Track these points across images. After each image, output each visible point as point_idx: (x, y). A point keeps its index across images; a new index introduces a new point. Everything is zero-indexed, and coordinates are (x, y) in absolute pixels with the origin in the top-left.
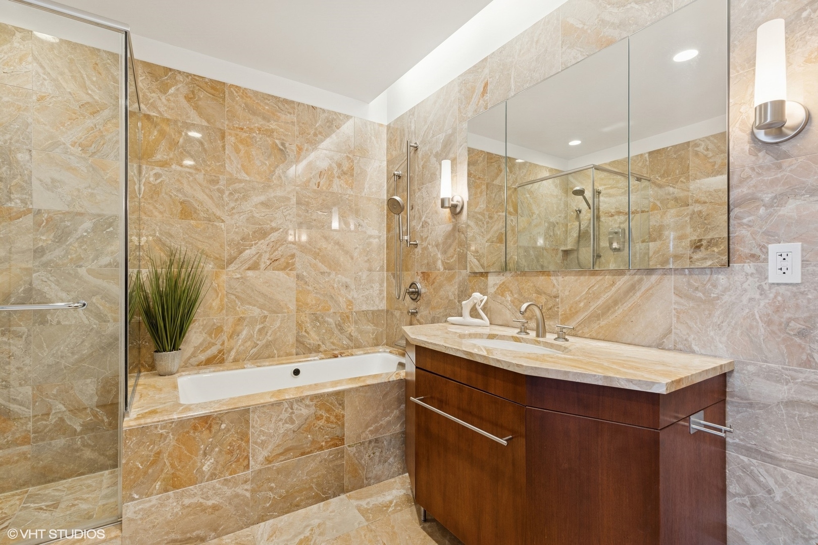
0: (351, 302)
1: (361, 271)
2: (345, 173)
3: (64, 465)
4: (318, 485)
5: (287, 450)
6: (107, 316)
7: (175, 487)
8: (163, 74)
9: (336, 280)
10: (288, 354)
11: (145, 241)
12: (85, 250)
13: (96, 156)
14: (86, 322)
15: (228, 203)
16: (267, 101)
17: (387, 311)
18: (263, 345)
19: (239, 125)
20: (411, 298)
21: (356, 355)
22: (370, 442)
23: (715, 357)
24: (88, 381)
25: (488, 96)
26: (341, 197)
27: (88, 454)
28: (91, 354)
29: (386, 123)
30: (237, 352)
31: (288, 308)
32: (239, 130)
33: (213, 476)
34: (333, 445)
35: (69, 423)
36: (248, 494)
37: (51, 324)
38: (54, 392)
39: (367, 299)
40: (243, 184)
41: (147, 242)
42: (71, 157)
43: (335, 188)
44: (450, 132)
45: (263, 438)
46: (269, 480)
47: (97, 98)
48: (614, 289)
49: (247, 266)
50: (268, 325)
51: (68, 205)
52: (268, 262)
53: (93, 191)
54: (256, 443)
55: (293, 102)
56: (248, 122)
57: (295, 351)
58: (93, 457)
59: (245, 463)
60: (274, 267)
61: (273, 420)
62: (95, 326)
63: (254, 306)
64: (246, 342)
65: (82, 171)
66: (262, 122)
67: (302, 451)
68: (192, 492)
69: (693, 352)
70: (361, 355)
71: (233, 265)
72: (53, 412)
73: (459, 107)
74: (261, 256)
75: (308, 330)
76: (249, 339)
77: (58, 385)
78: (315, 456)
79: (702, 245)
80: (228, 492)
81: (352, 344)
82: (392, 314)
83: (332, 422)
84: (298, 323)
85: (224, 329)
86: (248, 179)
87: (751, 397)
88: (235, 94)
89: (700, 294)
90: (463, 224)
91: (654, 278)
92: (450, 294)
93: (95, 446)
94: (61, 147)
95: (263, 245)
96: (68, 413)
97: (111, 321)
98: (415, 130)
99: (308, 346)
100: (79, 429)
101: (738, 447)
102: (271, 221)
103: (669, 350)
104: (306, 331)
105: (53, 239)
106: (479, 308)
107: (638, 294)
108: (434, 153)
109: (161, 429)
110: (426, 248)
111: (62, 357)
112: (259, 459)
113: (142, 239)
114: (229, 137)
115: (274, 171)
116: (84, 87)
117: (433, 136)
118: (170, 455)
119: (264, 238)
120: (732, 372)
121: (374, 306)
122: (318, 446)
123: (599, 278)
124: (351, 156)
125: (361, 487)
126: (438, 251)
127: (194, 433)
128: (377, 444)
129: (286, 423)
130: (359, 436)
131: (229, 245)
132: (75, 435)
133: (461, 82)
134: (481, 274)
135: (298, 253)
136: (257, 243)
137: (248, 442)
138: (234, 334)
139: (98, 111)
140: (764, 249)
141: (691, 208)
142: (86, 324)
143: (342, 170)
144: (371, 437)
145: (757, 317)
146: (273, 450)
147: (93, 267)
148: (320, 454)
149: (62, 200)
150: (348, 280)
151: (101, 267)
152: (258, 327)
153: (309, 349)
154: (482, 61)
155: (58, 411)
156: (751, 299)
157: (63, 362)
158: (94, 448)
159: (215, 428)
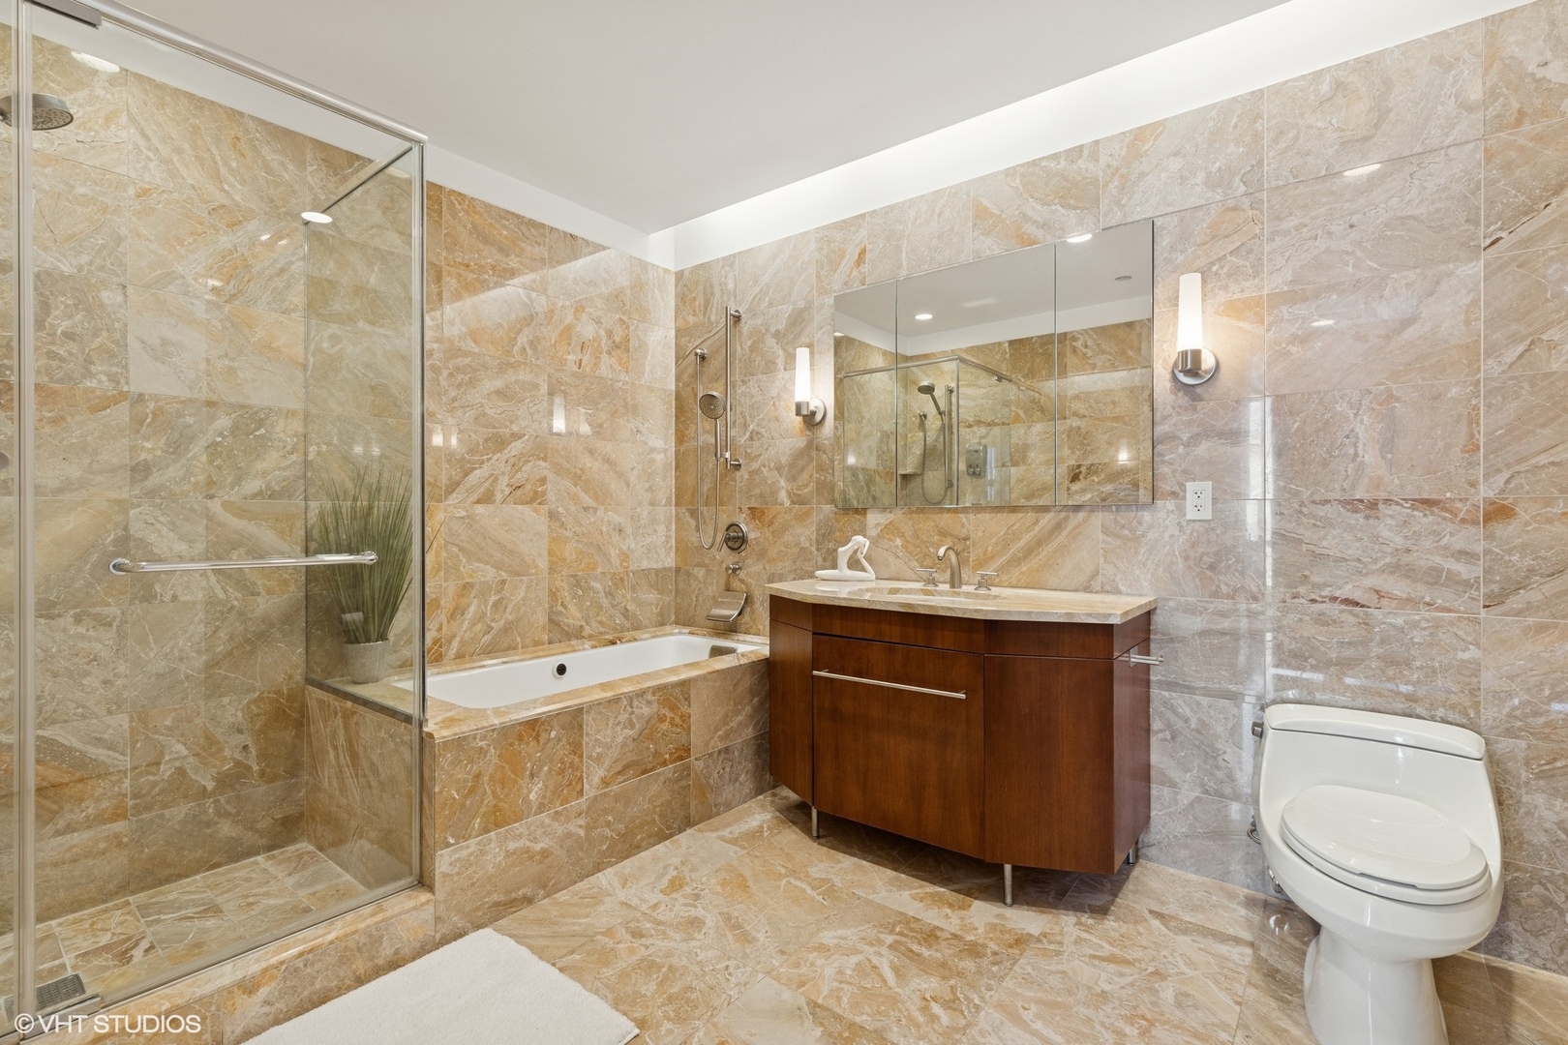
0: (627, 556)
1: (640, 504)
2: (618, 347)
3: (186, 853)
4: (662, 816)
5: (626, 767)
6: (255, 584)
7: (498, 825)
8: (346, 163)
9: (606, 520)
10: (537, 643)
11: (316, 453)
12: (219, 468)
13: (237, 302)
14: (222, 596)
15: (447, 390)
16: (504, 222)
17: (678, 570)
18: (500, 629)
19: (463, 259)
20: (729, 547)
21: (641, 640)
22: (720, 752)
23: (1141, 595)
24: (226, 700)
25: (865, 268)
26: (612, 385)
27: (226, 829)
28: (230, 653)
29: (673, 269)
30: (461, 641)
31: (537, 567)
32: (462, 268)
33: (541, 809)
34: (678, 757)
35: (194, 777)
36: (582, 833)
37: (162, 601)
38: (168, 722)
39: (649, 550)
40: (470, 359)
41: (319, 454)
42: (194, 301)
43: (604, 370)
44: (801, 304)
45: (599, 750)
46: (606, 811)
47: (238, 198)
48: (1037, 528)
49: (475, 497)
50: (508, 595)
51: (190, 388)
52: (507, 491)
53: (231, 364)
54: (590, 757)
55: (542, 226)
56: (476, 255)
57: (546, 637)
58: (234, 835)
59: (578, 788)
60: (516, 499)
61: (611, 723)
62: (236, 603)
63: (487, 563)
64: (475, 624)
65: (214, 326)
66: (498, 256)
67: (643, 767)
68: (518, 832)
69: (1120, 593)
70: (647, 639)
71: (454, 495)
72: (167, 758)
73: (818, 273)
74: (496, 479)
75: (565, 603)
76: (480, 620)
77: (175, 710)
78: (658, 774)
79: (1081, 472)
80: (559, 829)
81: (628, 625)
82: (688, 574)
83: (677, 725)
84: (551, 590)
85: (442, 603)
86: (477, 350)
87: (1172, 631)
88: (457, 206)
89: (1126, 532)
90: (825, 439)
91: (1081, 515)
92: (802, 539)
93: (238, 813)
94: (178, 282)
95: (499, 461)
96: (191, 759)
97: (264, 593)
98: (735, 290)
99: (566, 628)
100: (210, 785)
101: (1161, 684)
102: (512, 422)
103: (1096, 592)
104: (562, 605)
105: (165, 448)
106: (861, 557)
107: (1064, 533)
108: (773, 331)
109: (481, 740)
110: (757, 472)
111: (181, 659)
112: (594, 781)
113: (311, 449)
114: (448, 279)
115: (515, 338)
116: (216, 177)
117: (771, 305)
118: (492, 778)
119: (500, 451)
120: (1155, 609)
121: (658, 562)
122: (661, 760)
123: (1020, 515)
124: (625, 318)
125: (710, 818)
126: (781, 476)
127: (519, 745)
128: (727, 756)
129: (626, 728)
130: (707, 744)
131: (449, 461)
132: (204, 798)
133: (822, 238)
134: (857, 511)
135: (551, 476)
136: (491, 458)
137: (581, 756)
138: (457, 612)
139: (240, 222)
140: (1182, 487)
141: (1068, 421)
142: (222, 600)
143: (614, 342)
144: (720, 746)
145: (1177, 553)
146: (611, 767)
147: (233, 499)
148: (663, 772)
149: (179, 377)
150: (622, 520)
151: (245, 498)
152: (493, 599)
153: (567, 634)
154: (857, 217)
155: (175, 756)
156: (1172, 536)
157: (183, 668)
158: (236, 819)
159: (544, 736)
